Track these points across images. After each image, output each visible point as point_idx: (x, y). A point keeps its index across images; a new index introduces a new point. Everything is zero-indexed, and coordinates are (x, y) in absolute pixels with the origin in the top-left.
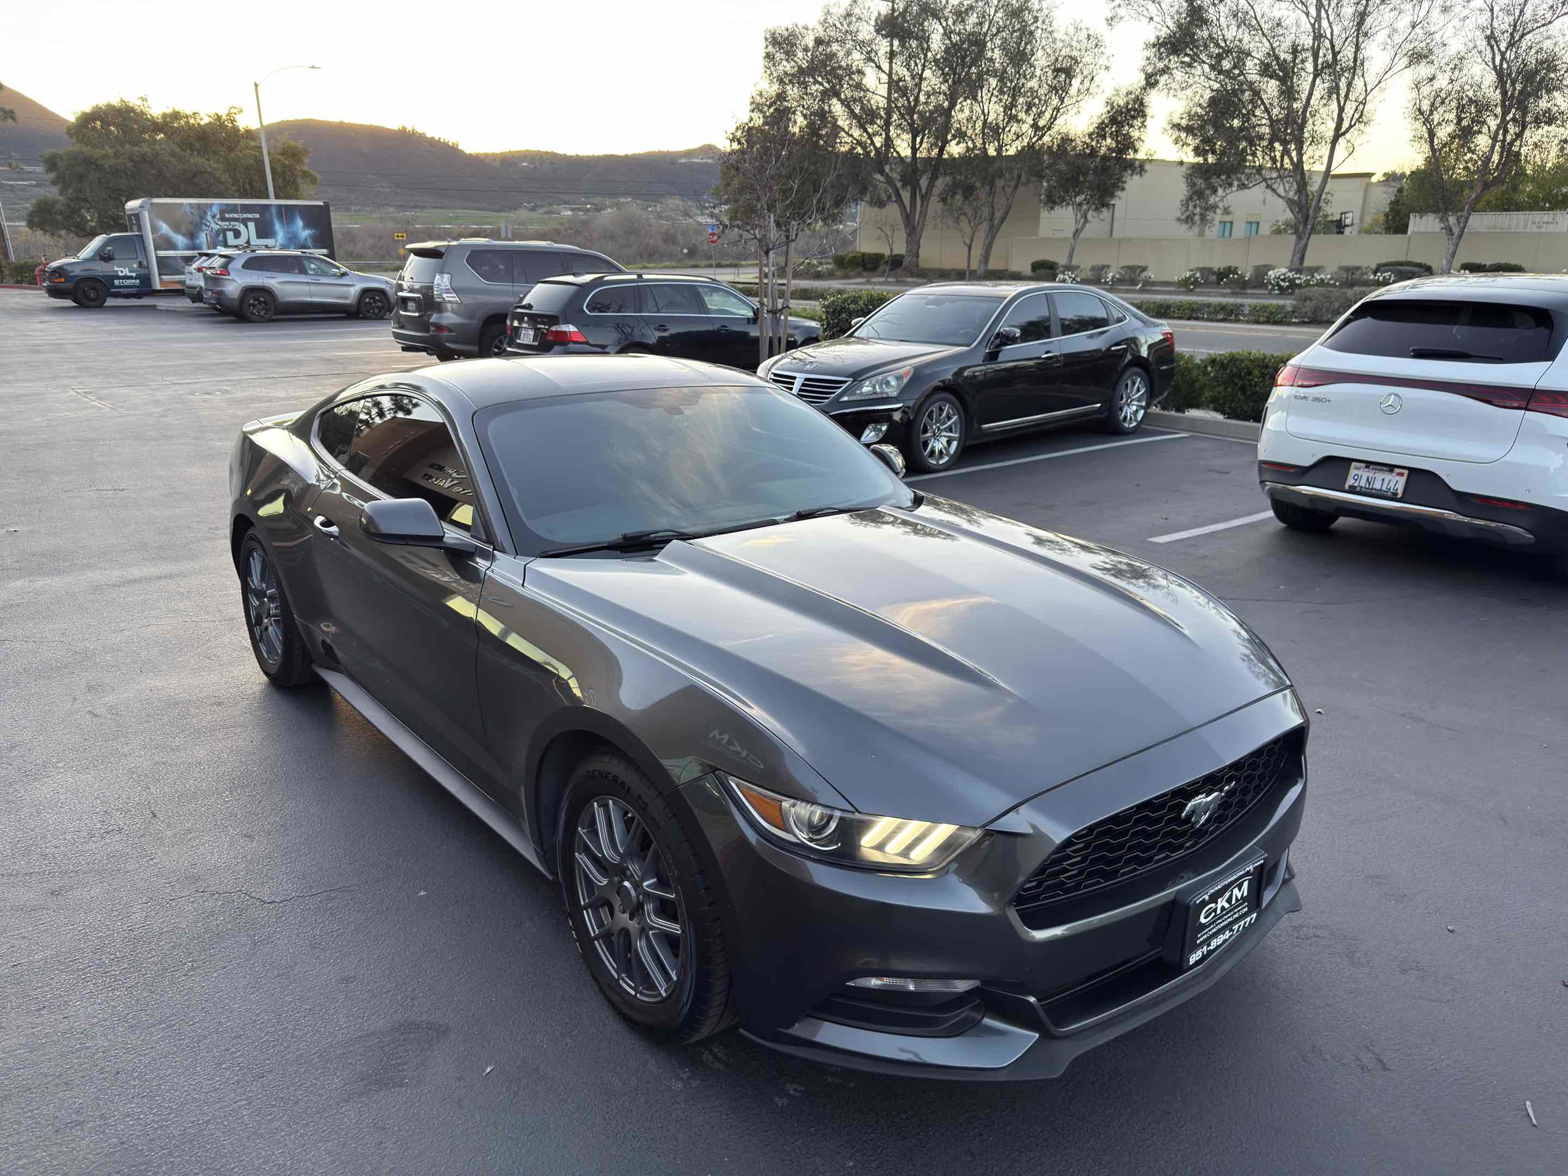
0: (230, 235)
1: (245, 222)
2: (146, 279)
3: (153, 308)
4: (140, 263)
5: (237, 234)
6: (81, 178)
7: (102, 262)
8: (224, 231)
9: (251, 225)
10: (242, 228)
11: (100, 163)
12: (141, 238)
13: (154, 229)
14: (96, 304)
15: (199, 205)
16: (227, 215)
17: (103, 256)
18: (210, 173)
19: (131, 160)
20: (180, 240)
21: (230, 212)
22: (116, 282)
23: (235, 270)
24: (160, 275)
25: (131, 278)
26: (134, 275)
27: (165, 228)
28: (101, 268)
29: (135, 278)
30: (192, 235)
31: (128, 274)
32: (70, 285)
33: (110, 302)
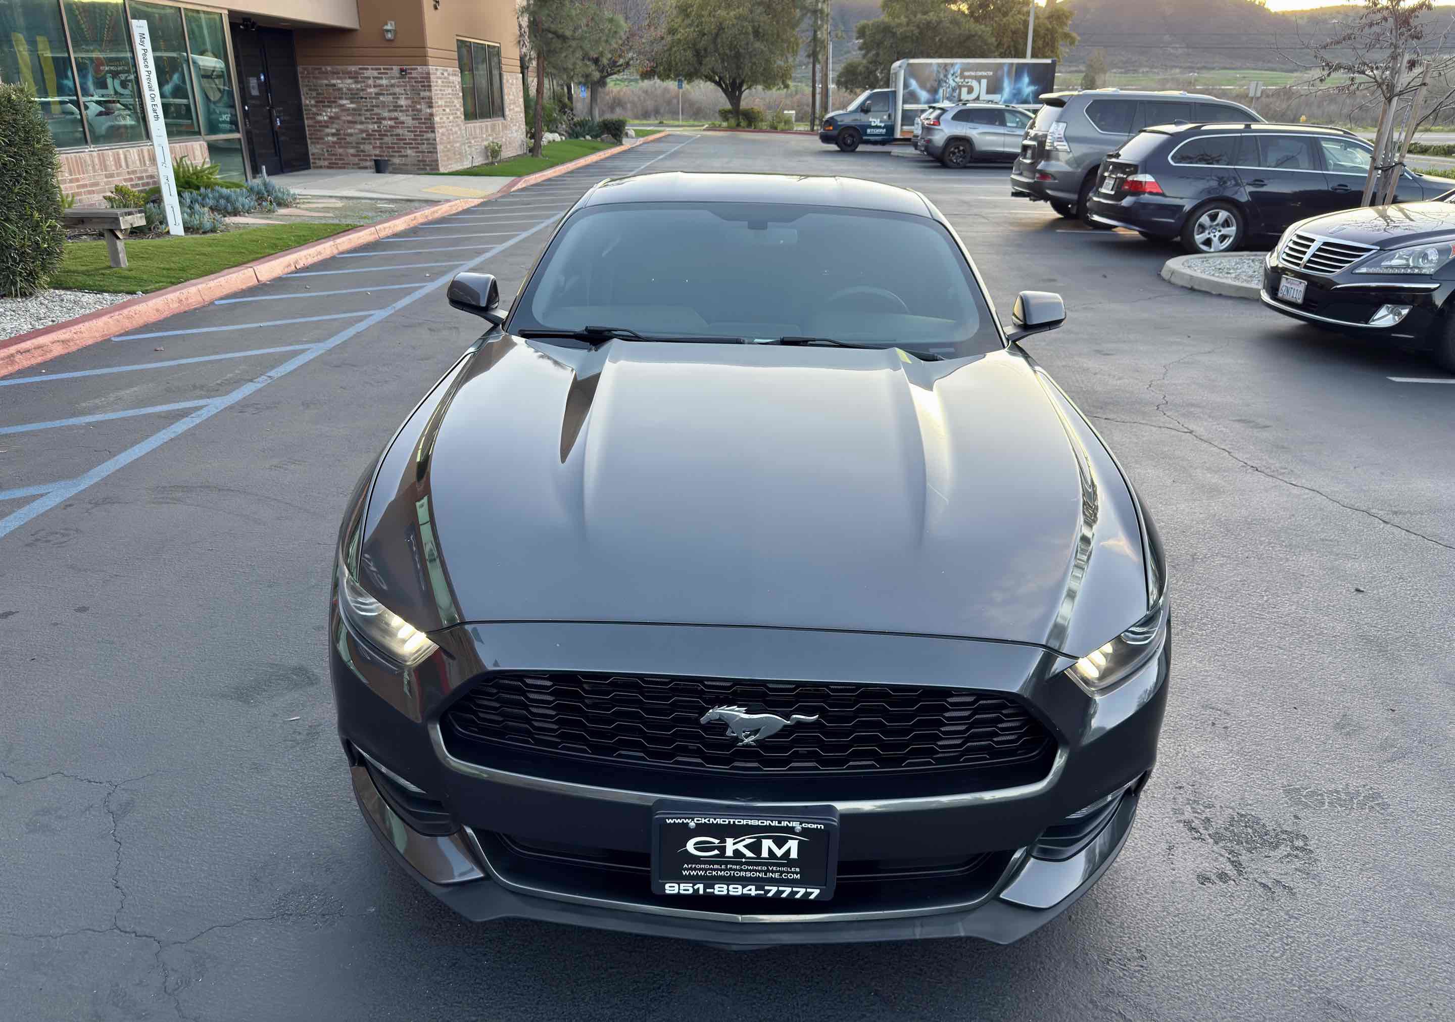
0: (964, 90)
1: (978, 79)
2: (890, 129)
3: (888, 153)
4: (889, 116)
5: (970, 90)
6: (879, 44)
7: (862, 114)
8: (960, 87)
9: (984, 82)
10: (974, 84)
11: (894, 30)
12: (894, 93)
13: (906, 86)
14: (849, 149)
15: (946, 65)
16: (966, 74)
17: (864, 109)
18: (980, 36)
19: (918, 27)
20: (924, 95)
21: (969, 70)
22: (869, 131)
23: (946, 121)
24: (902, 125)
25: (880, 127)
26: (883, 125)
27: (914, 84)
28: (863, 118)
29: (883, 128)
30: (934, 91)
31: (879, 124)
32: (836, 132)
33: (861, 148)
